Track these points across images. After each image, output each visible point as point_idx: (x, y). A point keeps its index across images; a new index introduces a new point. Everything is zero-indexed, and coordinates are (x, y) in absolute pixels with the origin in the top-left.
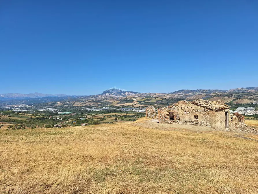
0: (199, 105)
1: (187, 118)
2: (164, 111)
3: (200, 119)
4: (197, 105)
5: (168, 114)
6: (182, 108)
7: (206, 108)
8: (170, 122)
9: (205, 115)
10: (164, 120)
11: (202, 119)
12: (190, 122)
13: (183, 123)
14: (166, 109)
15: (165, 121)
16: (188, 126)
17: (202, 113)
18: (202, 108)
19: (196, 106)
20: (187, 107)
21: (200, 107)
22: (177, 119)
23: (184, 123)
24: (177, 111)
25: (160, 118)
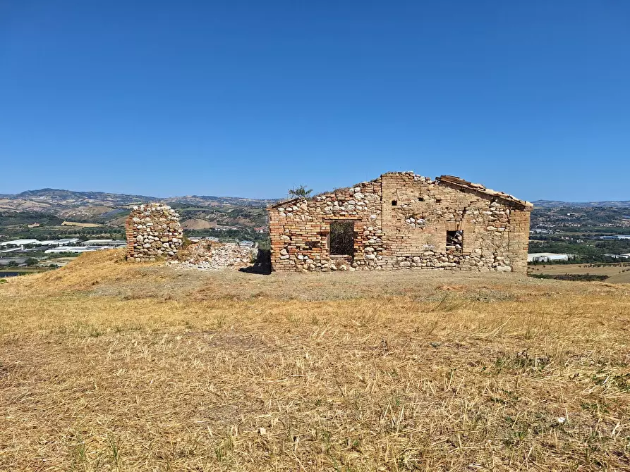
0: (473, 191)
1: (416, 241)
2: (306, 216)
3: (472, 247)
4: (463, 190)
5: (327, 227)
6: (394, 203)
7: (500, 201)
8: (331, 265)
9: (493, 228)
10: (301, 257)
11: (477, 244)
12: (429, 260)
13: (398, 263)
14: (319, 209)
15: (309, 261)
16: (420, 274)
17: (480, 219)
18: (483, 203)
19: (461, 195)
20: (421, 199)
21: (474, 198)
22: (371, 249)
23: (402, 264)
24: (374, 216)
25: (284, 251)
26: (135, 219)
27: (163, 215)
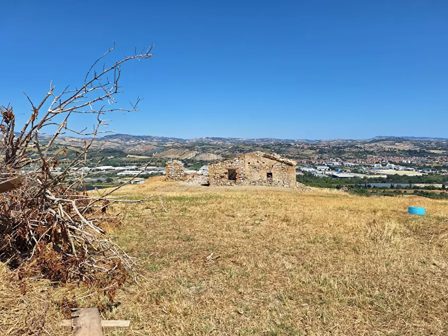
0: (275, 160)
1: (256, 176)
2: (220, 167)
3: (275, 178)
4: (272, 159)
5: (227, 171)
6: (249, 163)
7: (285, 163)
8: (229, 183)
9: (282, 172)
10: (219, 181)
11: (277, 177)
12: (260, 182)
13: (250, 183)
14: (224, 165)
15: (221, 182)
16: (258, 187)
17: (278, 169)
18: (279, 164)
19: (271, 161)
20: (258, 162)
21: (275, 162)
22: (241, 178)
23: (252, 184)
24: (242, 167)
25: (213, 179)
26: (169, 166)
27: (178, 165)
